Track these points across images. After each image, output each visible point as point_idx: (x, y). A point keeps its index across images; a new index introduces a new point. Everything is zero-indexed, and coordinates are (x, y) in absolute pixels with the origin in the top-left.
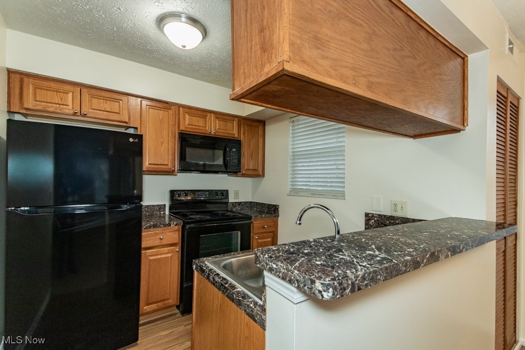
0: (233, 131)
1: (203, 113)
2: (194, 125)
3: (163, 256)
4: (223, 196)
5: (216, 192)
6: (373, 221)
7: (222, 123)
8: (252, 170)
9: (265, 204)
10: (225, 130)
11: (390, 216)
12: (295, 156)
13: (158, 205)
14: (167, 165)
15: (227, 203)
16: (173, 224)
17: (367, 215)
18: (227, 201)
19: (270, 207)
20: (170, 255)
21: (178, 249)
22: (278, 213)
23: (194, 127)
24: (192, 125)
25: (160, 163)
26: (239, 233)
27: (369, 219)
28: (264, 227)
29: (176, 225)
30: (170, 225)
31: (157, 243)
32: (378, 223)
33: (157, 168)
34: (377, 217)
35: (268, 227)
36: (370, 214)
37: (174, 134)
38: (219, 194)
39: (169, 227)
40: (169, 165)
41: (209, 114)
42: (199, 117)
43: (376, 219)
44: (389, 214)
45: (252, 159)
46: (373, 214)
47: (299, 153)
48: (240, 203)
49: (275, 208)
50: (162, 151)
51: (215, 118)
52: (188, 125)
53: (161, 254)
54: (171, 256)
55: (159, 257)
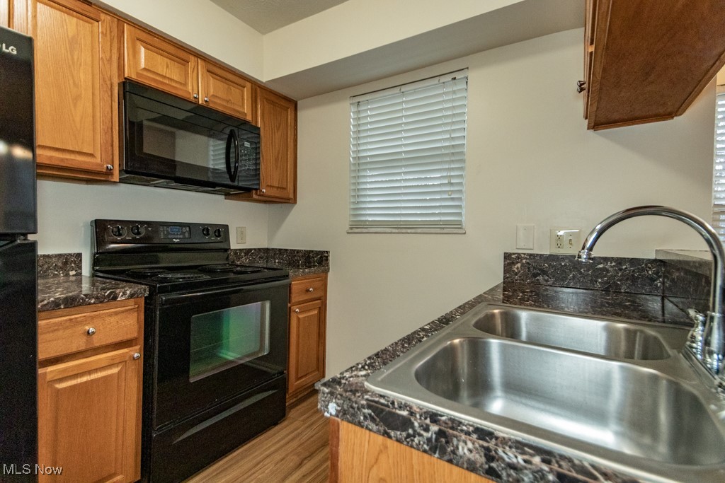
0: (243, 107)
1: (181, 52)
2: (158, 74)
3: (94, 376)
4: (219, 236)
5: (205, 229)
6: (519, 265)
7: (220, 85)
8: (278, 187)
9: (298, 251)
10: (228, 101)
11: (550, 255)
12: (360, 164)
13: (60, 256)
14: (91, 155)
15: (226, 250)
16: (124, 293)
17: (507, 256)
18: (227, 247)
19: (311, 255)
20: (115, 370)
21: (136, 351)
22: (327, 265)
23: (158, 78)
24: (154, 73)
25: (71, 149)
26: (268, 305)
27: (513, 263)
28: (308, 291)
29: (132, 296)
30: (115, 298)
31: (79, 344)
32: (529, 268)
33: (62, 160)
34: (526, 259)
35: (315, 289)
36: (514, 254)
37: (109, 83)
38: (211, 232)
39: (113, 303)
40: (98, 155)
41: (192, 58)
42: (170, 59)
43: (524, 261)
44: (547, 252)
45: (277, 167)
46: (519, 254)
47: (369, 160)
48: (248, 251)
49: (321, 257)
50: (78, 119)
51: (205, 71)
52: (145, 69)
53: (90, 372)
54: (119, 373)
55: (85, 379)
